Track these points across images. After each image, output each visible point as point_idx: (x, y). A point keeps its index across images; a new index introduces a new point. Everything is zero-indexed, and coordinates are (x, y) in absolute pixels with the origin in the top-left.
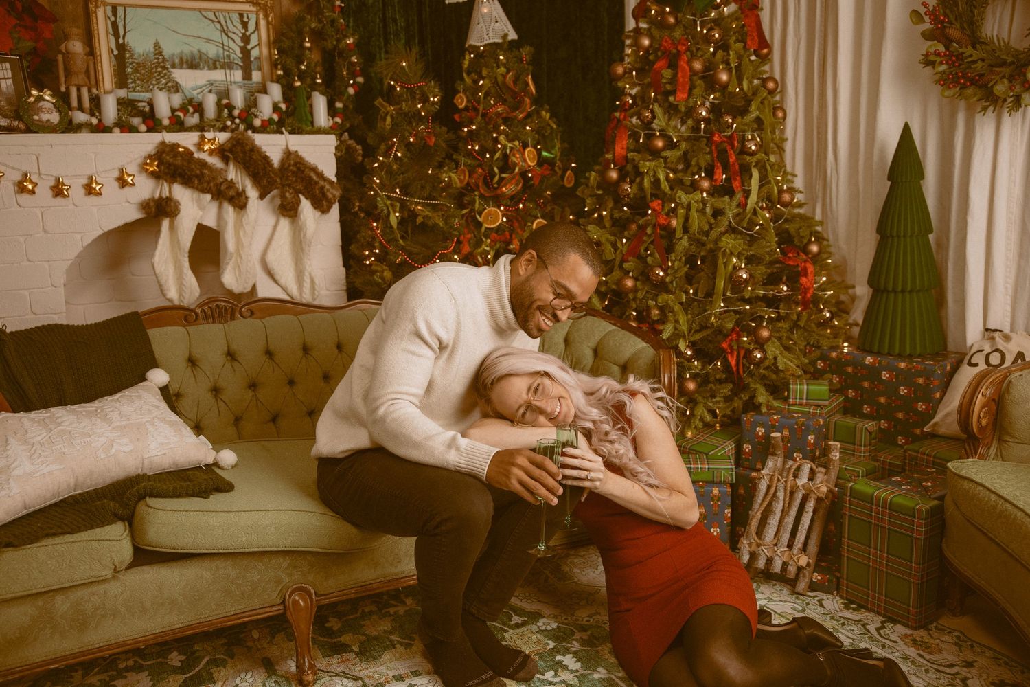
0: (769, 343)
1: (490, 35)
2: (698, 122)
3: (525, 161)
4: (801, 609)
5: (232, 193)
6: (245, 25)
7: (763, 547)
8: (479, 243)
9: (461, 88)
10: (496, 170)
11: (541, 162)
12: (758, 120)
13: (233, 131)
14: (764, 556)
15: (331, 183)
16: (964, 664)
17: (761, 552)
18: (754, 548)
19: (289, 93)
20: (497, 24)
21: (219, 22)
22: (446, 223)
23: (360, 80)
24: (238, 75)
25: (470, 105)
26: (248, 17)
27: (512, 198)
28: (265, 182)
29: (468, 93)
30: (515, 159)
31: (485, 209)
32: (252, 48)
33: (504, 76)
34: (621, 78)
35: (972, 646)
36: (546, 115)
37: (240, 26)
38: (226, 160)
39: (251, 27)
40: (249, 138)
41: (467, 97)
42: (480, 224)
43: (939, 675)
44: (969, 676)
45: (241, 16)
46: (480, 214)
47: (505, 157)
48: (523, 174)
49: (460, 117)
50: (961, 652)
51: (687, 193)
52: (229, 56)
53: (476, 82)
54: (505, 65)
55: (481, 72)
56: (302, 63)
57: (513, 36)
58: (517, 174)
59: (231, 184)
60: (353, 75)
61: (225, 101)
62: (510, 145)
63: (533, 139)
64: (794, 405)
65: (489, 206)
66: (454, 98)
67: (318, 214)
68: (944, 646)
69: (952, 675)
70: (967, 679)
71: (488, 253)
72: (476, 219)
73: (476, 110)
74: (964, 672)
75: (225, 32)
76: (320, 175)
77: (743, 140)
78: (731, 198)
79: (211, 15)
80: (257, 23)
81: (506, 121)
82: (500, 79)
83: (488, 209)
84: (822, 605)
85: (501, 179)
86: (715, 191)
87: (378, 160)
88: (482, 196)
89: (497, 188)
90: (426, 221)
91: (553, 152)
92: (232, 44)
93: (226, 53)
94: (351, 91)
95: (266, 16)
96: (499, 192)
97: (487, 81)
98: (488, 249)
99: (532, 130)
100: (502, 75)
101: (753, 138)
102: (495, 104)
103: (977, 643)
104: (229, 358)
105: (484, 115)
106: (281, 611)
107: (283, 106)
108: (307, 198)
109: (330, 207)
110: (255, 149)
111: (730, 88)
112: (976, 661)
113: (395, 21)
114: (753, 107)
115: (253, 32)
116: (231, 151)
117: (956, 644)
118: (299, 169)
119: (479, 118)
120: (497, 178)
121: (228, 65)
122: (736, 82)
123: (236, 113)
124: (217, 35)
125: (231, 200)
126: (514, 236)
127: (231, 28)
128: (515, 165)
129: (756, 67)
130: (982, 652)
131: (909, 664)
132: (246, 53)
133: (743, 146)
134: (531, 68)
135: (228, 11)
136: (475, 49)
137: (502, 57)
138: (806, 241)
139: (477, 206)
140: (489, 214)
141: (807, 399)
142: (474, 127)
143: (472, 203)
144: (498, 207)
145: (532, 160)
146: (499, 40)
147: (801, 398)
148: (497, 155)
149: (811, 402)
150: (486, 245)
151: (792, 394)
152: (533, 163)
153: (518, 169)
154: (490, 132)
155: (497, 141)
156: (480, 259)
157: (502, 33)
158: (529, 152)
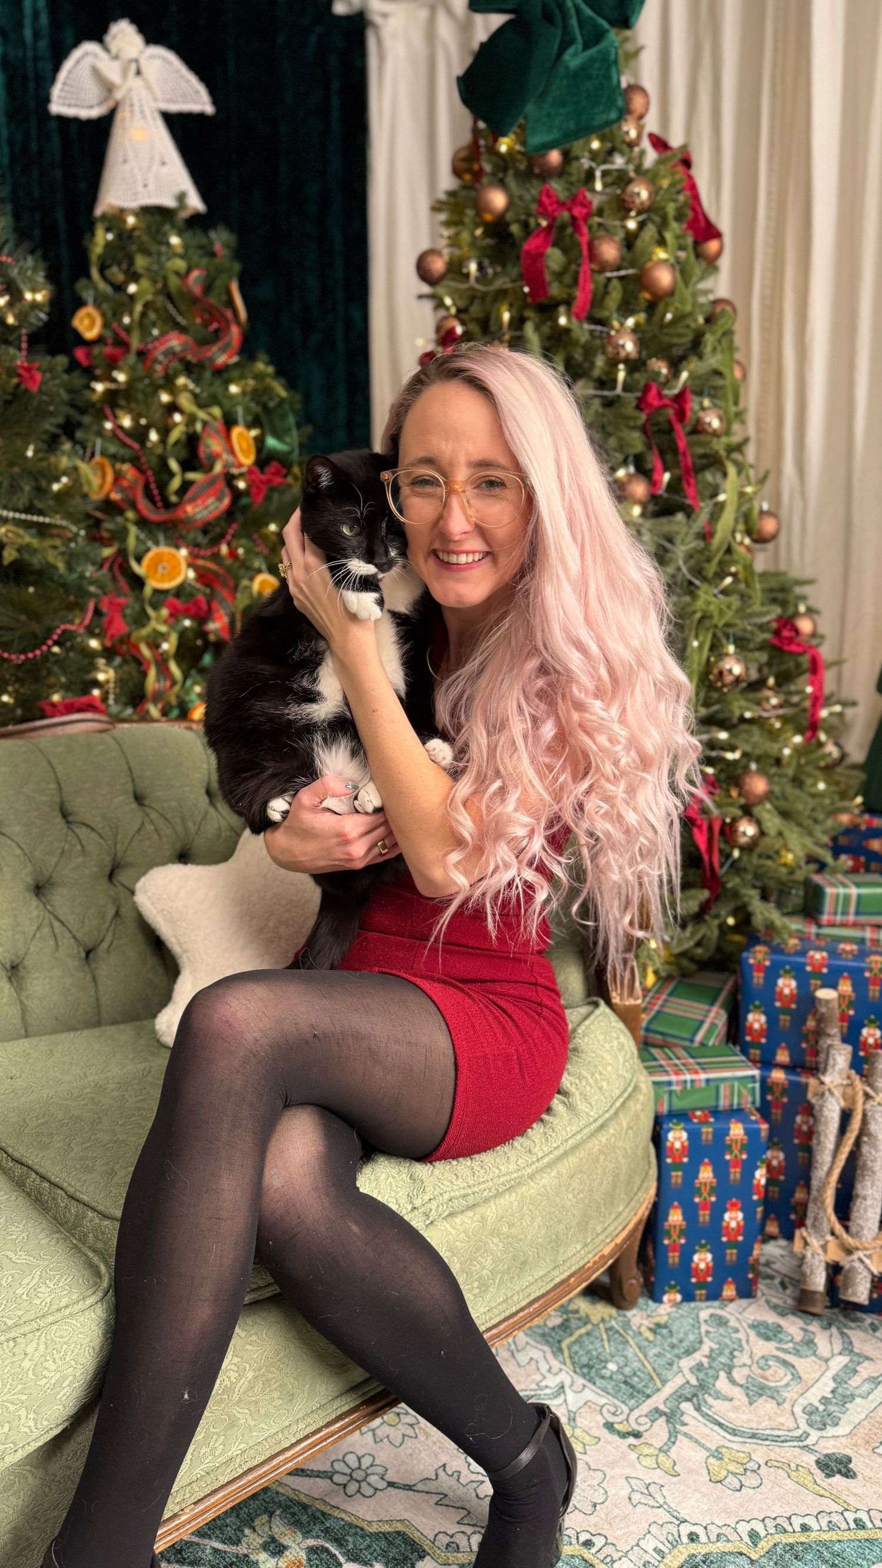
1: (151, 187)
3: (232, 451)
7: (860, 1254)
8: (141, 619)
9: (88, 295)
10: (174, 465)
11: (264, 459)
14: (865, 1273)
17: (857, 1264)
18: (834, 1254)
20: (165, 169)
22: (70, 569)
25: (108, 334)
27: (206, 529)
29: (105, 306)
30: (213, 444)
31: (148, 550)
33: (184, 276)
34: (438, 280)
36: (265, 369)
41: (103, 315)
42: (138, 583)
46: (139, 559)
47: (192, 441)
48: (229, 479)
49: (88, 355)
53: (120, 288)
54: (181, 258)
55: (131, 262)
57: (195, 202)
58: (218, 476)
62: (202, 414)
63: (247, 410)
64: (831, 926)
65: (157, 543)
66: (73, 314)
71: (164, 637)
72: (130, 567)
73: (122, 344)
78: (687, 518)
81: (187, 366)
82: (174, 282)
83: (154, 551)
85: (186, 485)
88: (142, 522)
89: (176, 505)
90: (26, 557)
91: (288, 440)
96: (179, 514)
97: (145, 283)
98: (163, 628)
99: (244, 393)
100: (177, 273)
101: (712, 405)
102: (163, 334)
105: (141, 354)
114: (709, 346)
119: (132, 358)
120: (176, 483)
126: (215, 605)
128: (213, 458)
133: (698, 418)
134: (237, 267)
136: (113, 222)
137: (175, 240)
138: (790, 611)
139: (132, 542)
140: (158, 560)
141: (857, 913)
142: (121, 377)
143: (121, 535)
144: (177, 547)
145: (246, 453)
146: (170, 202)
147: (845, 913)
148: (175, 435)
149: (863, 919)
150: (158, 621)
151: (828, 905)
152: (247, 460)
153: (218, 468)
154: (156, 388)
155: (173, 408)
156: (146, 652)
157: (176, 190)
158: (240, 435)
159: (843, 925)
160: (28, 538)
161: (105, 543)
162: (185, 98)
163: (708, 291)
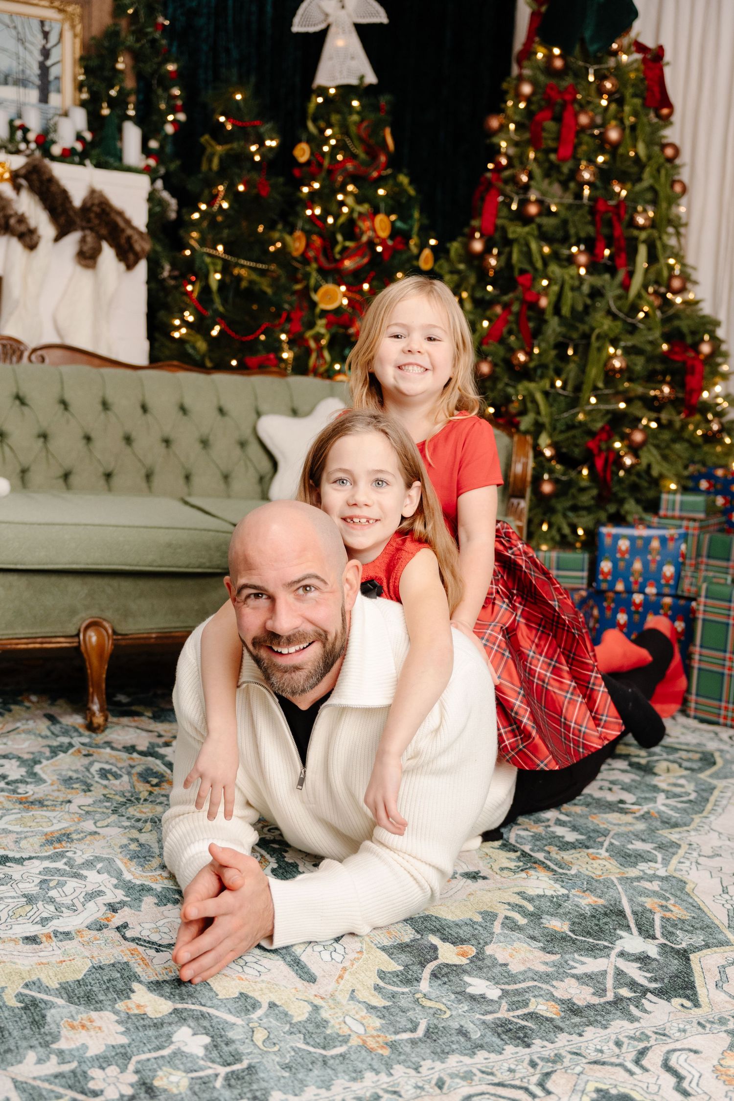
0: (645, 449)
1: (345, 74)
2: (581, 185)
3: (374, 229)
5: (22, 228)
6: (46, 35)
8: (312, 325)
9: (303, 137)
10: (339, 237)
11: (395, 233)
12: (652, 189)
13: (28, 156)
15: (140, 233)
19: (95, 121)
20: (354, 63)
21: (15, 28)
22: (275, 294)
23: (182, 117)
24: (33, 95)
25: (313, 158)
26: (51, 26)
27: (354, 274)
28: (62, 220)
29: (311, 144)
30: (364, 225)
31: (322, 286)
32: (53, 65)
33: (358, 125)
34: (495, 133)
36: (404, 179)
37: (40, 36)
38: (17, 188)
39: (53, 38)
40: (46, 167)
41: (311, 148)
42: (314, 304)
45: (42, 23)
46: (316, 292)
47: (352, 224)
48: (371, 244)
49: (300, 172)
51: (562, 266)
52: (23, 71)
53: (322, 131)
54: (358, 113)
55: (329, 117)
56: (112, 87)
57: (371, 78)
58: (364, 243)
59: (22, 219)
60: (174, 110)
61: (18, 123)
62: (359, 208)
63: (388, 205)
64: (666, 517)
65: (327, 282)
66: (294, 147)
67: (122, 266)
71: (323, 336)
72: (310, 296)
73: (320, 165)
75: (21, 41)
76: (128, 222)
77: (632, 211)
78: (613, 276)
79: (6, 19)
80: (61, 35)
81: (354, 179)
82: (353, 128)
83: (325, 287)
85: (345, 249)
86: (595, 267)
87: (198, 210)
88: (320, 270)
89: (338, 260)
90: (253, 287)
91: (410, 223)
92: (29, 58)
93: (21, 67)
94: (169, 129)
95: (73, 27)
96: (340, 265)
97: (336, 129)
98: (323, 331)
99: (386, 195)
100: (355, 124)
101: (645, 211)
102: (344, 159)
104: (17, 402)
105: (330, 172)
106: (75, 645)
107: (88, 136)
108: (111, 245)
109: (136, 262)
110: (51, 180)
111: (621, 150)
113: (228, 51)
114: (646, 174)
115: (55, 45)
116: (25, 177)
118: (103, 210)
119: (324, 175)
120: (338, 248)
121: (22, 82)
122: (628, 141)
123: (32, 136)
124: (11, 44)
125: (21, 237)
127: (29, 37)
128: (363, 233)
129: (656, 129)
132: (44, 70)
133: (632, 219)
134: (390, 118)
135: (29, 16)
136: (323, 91)
137: (355, 103)
138: (697, 338)
139: (312, 282)
140: (326, 293)
141: (681, 510)
142: (316, 185)
143: (307, 276)
144: (339, 285)
145: (383, 230)
146: (354, 82)
147: (673, 510)
148: (342, 220)
149: (685, 514)
150: (321, 326)
151: (663, 505)
152: (384, 234)
153: (365, 239)
154: (335, 192)
155: (342, 204)
156: (312, 344)
157: (359, 74)
158: (381, 220)
159: (673, 518)
160: (255, 277)
161: (297, 282)
162: (372, 15)
163: (664, 137)
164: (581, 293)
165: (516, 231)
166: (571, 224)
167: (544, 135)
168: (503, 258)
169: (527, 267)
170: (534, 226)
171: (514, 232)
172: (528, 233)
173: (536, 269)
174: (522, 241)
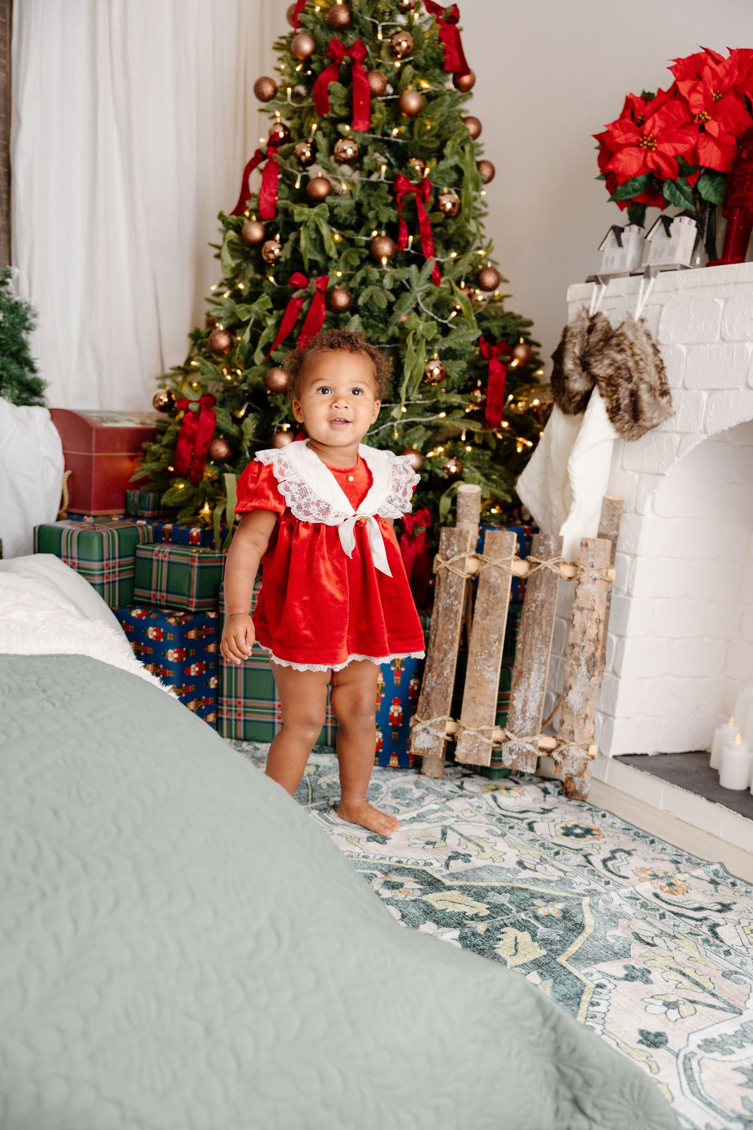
4: (500, 832)
12: (456, 168)
16: (719, 907)
35: (734, 884)
43: (678, 920)
44: (721, 922)
50: (717, 891)
68: (693, 882)
69: (697, 920)
70: (716, 925)
74: (716, 917)
77: (437, 193)
78: (420, 268)
84: (531, 828)
86: (398, 260)
101: (451, 192)
103: (739, 879)
111: (420, 121)
112: (734, 903)
114: (449, 151)
117: (712, 882)
129: (456, 101)
130: (747, 892)
131: (639, 906)
133: (437, 201)
138: (512, 341)
163: (462, 111)
164: (382, 287)
165: (301, 212)
166: (365, 207)
167: (331, 100)
168: (288, 246)
169: (319, 258)
170: (324, 205)
171: (301, 214)
172: (317, 215)
173: (329, 259)
174: (311, 225)
